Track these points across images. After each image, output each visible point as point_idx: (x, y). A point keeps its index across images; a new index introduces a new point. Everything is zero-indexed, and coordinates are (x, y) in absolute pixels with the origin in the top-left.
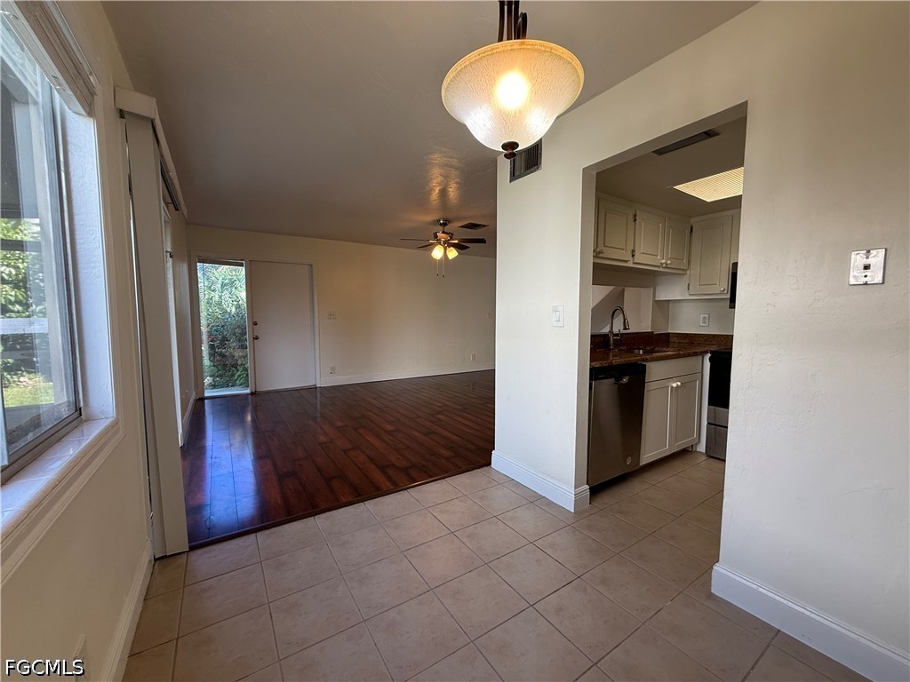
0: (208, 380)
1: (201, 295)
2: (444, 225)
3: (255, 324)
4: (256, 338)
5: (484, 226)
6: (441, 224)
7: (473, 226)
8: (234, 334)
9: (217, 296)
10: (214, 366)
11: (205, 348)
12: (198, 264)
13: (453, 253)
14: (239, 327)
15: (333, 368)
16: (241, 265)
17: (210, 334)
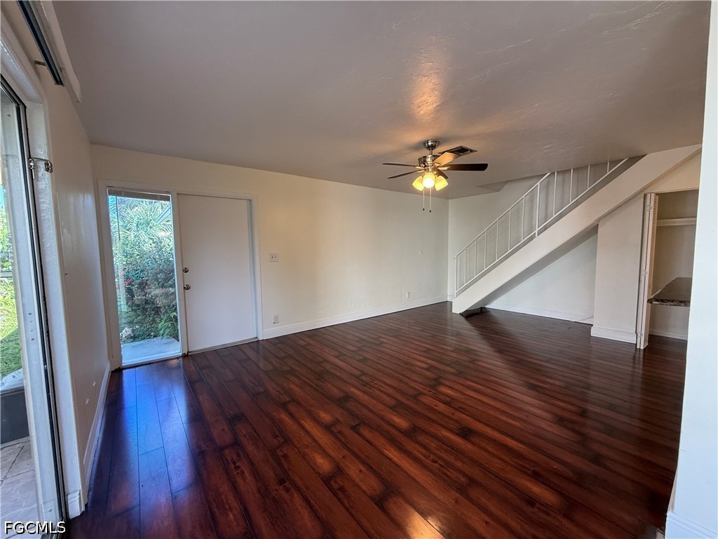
0: (126, 332)
1: (115, 236)
2: (433, 147)
3: (186, 271)
4: (187, 288)
5: (472, 151)
6: (429, 147)
7: (461, 151)
8: (157, 279)
9: (133, 236)
10: (133, 310)
11: (121, 294)
12: (110, 197)
13: (442, 184)
14: (161, 271)
15: (276, 318)
16: (167, 199)
17: (127, 278)
